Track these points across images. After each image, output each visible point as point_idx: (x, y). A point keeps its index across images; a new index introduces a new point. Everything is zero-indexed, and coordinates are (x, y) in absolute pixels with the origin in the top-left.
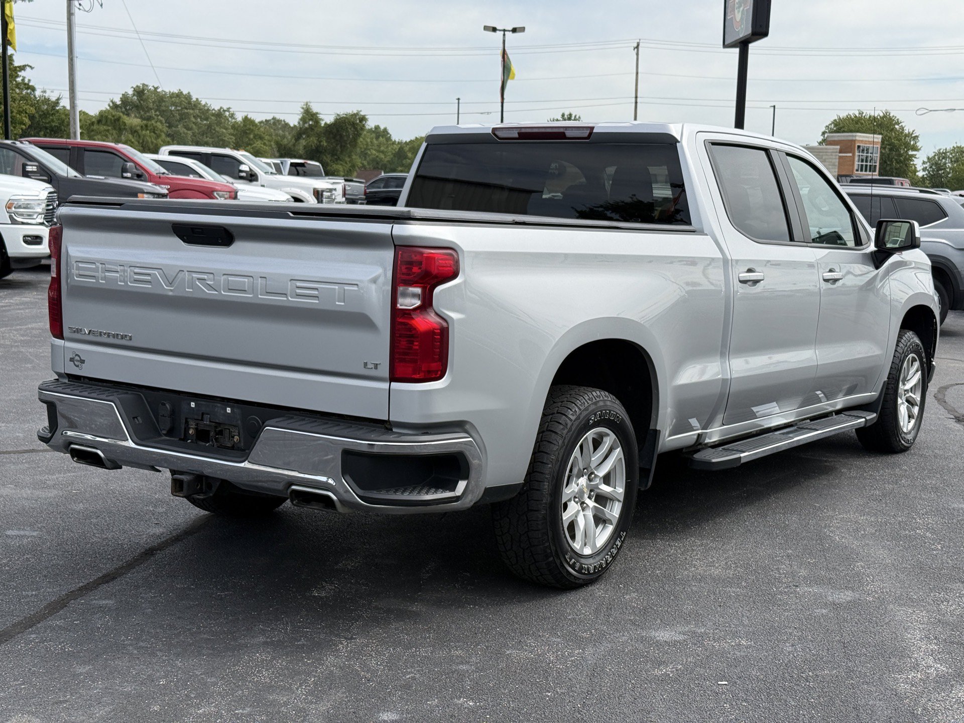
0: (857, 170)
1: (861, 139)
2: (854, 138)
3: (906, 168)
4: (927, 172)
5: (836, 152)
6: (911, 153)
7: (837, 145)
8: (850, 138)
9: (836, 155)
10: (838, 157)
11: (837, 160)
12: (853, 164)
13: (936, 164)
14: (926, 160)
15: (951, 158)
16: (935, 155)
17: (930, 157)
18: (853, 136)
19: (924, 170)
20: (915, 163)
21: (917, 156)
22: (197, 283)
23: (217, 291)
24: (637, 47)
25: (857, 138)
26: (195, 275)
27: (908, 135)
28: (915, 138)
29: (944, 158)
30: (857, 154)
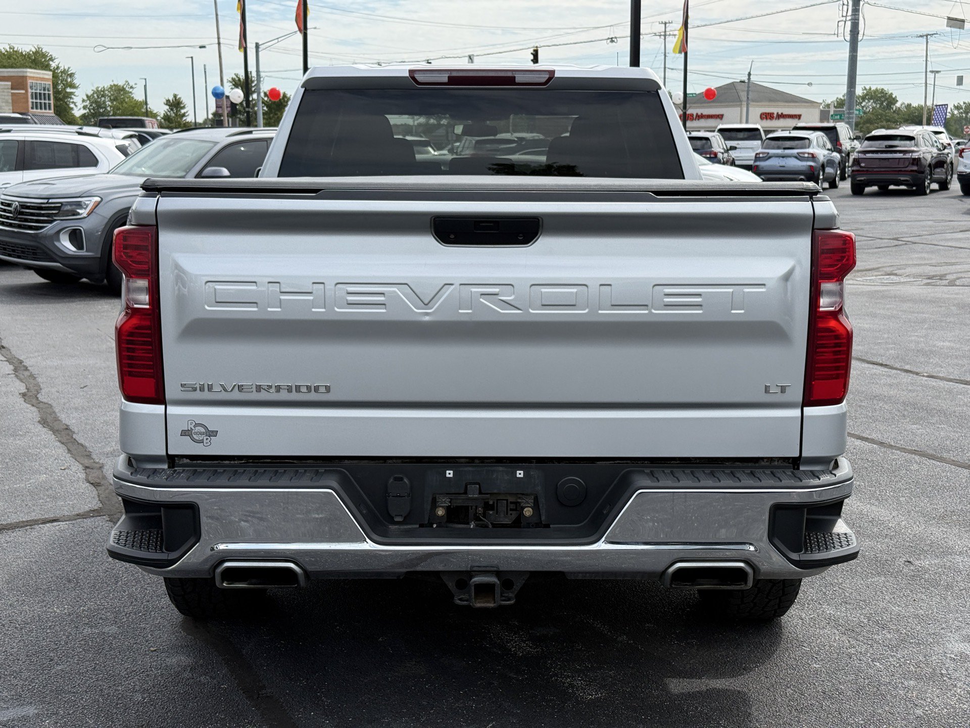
0: (32, 108)
1: (32, 75)
2: (25, 74)
3: (66, 106)
4: (88, 110)
5: (8, 89)
6: (68, 90)
7: (7, 81)
8: (21, 74)
9: (8, 92)
10: (10, 94)
11: (10, 97)
12: (27, 102)
13: (96, 102)
14: (85, 98)
15: (110, 96)
16: (93, 93)
17: (89, 95)
18: (23, 72)
19: (85, 108)
20: (75, 101)
21: (75, 94)
22: (481, 300)
23: (519, 309)
25: (28, 74)
26: (475, 289)
27: (64, 72)
28: (71, 75)
29: (103, 96)
30: (30, 90)
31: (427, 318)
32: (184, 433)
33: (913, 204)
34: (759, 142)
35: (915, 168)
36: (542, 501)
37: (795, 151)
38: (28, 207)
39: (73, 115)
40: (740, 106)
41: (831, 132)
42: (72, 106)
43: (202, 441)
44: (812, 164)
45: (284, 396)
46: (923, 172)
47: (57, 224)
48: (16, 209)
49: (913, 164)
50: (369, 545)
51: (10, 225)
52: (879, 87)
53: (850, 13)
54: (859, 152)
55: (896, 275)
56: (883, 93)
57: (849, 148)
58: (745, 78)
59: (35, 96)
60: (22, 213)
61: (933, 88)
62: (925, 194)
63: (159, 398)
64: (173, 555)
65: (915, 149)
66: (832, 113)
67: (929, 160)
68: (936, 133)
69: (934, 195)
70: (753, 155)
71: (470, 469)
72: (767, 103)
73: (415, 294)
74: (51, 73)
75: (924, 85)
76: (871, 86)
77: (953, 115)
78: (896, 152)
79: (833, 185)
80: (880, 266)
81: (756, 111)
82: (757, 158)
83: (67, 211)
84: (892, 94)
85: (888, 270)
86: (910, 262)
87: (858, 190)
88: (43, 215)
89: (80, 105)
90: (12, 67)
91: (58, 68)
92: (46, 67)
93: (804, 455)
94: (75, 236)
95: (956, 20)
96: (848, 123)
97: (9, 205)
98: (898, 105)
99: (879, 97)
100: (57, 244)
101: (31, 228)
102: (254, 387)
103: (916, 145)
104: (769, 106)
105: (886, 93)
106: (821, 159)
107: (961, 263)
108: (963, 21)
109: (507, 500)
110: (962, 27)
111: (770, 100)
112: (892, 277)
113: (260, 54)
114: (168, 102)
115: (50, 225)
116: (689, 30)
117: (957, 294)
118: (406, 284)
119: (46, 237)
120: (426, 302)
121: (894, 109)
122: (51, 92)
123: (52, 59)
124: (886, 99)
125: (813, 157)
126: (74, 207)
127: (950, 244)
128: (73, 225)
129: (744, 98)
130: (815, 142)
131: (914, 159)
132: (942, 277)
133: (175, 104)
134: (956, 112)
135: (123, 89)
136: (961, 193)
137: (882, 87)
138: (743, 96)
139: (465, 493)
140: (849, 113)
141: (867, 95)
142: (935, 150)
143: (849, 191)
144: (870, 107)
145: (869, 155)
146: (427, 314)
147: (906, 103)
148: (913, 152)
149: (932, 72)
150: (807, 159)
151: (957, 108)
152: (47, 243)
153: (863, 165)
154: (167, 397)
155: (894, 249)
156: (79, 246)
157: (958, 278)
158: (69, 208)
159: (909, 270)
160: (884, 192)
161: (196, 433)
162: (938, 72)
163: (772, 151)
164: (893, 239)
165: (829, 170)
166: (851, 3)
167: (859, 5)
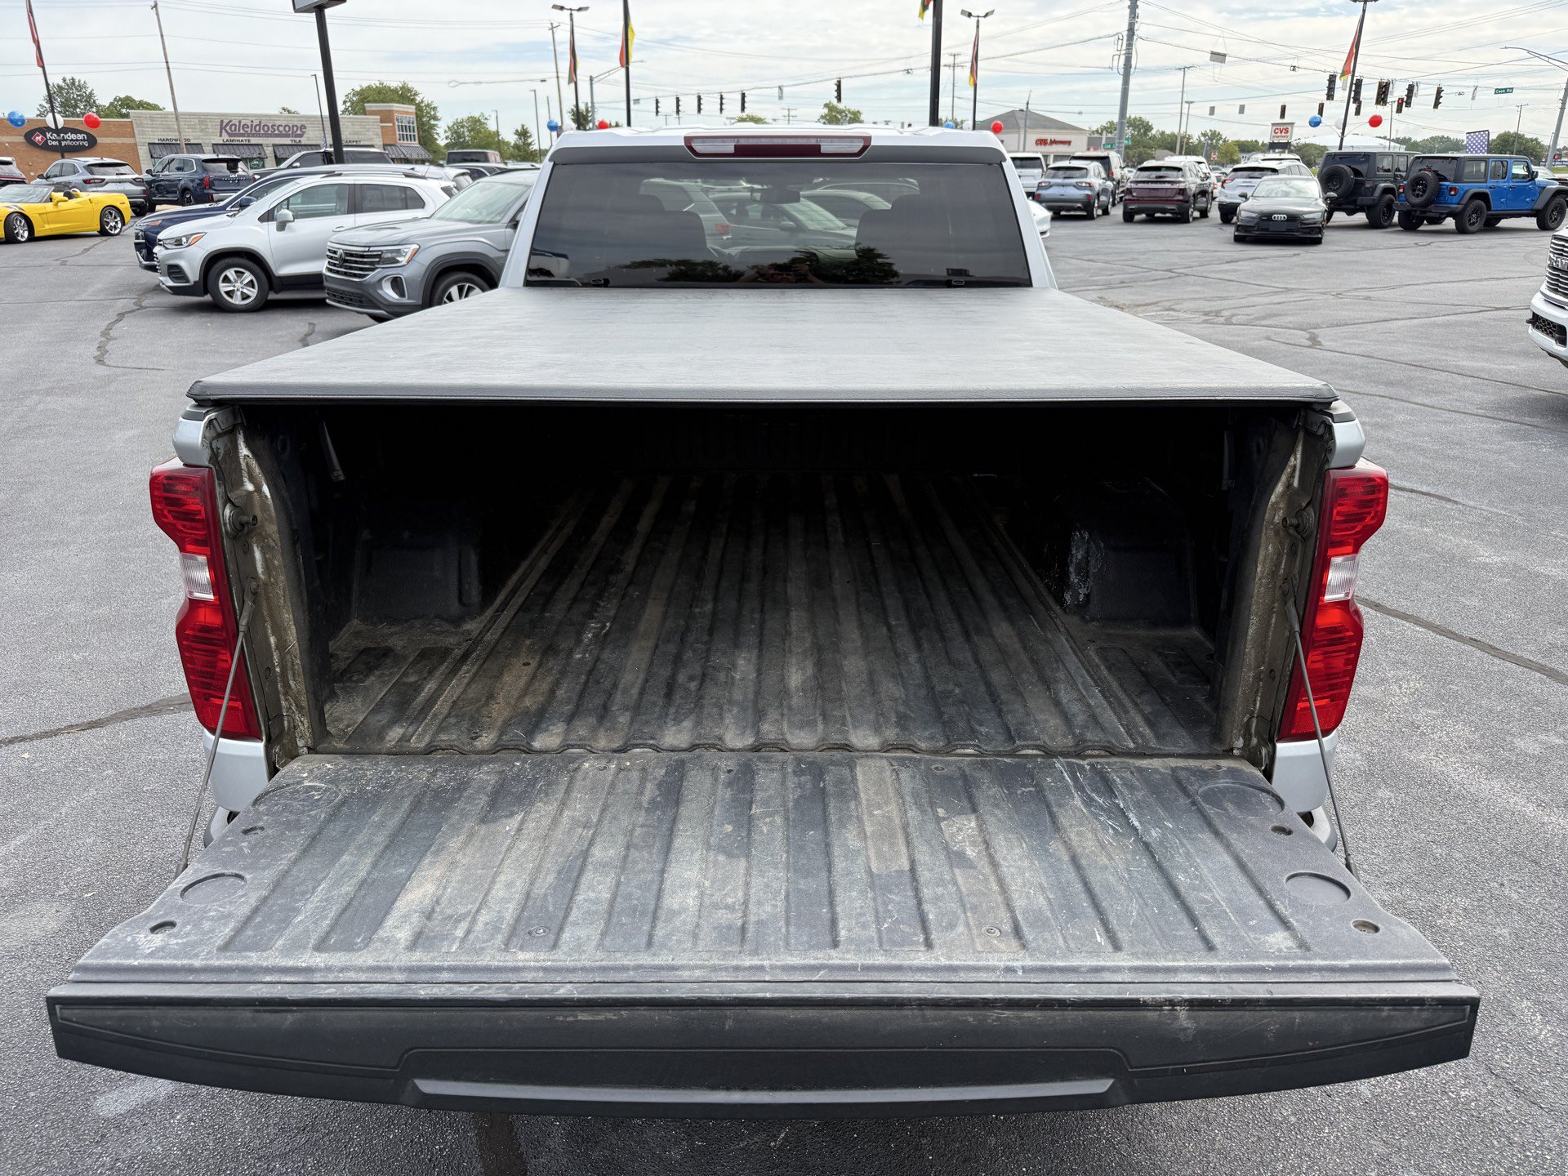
0: (400, 140)
1: (398, 109)
2: (391, 109)
3: (430, 137)
4: (450, 140)
5: (378, 122)
6: (432, 122)
7: (378, 114)
8: (389, 109)
9: (378, 125)
10: (380, 127)
11: (380, 130)
12: (395, 134)
13: (456, 132)
14: (446, 129)
15: (468, 127)
16: (454, 124)
17: (450, 126)
18: (391, 106)
19: (447, 138)
20: (437, 132)
21: (438, 125)
24: (155, 6)
25: (394, 108)
27: (428, 105)
28: (434, 109)
29: (462, 127)
30: (396, 123)
33: (1180, 233)
34: (1040, 170)
35: (1181, 198)
37: (1073, 181)
38: (351, 255)
39: (438, 145)
40: (1019, 132)
41: (1104, 161)
42: (436, 136)
44: (1089, 192)
46: (1187, 202)
47: (379, 272)
48: (341, 256)
49: (1179, 194)
51: (338, 272)
52: (1138, 116)
53: (1124, 47)
54: (1131, 182)
55: (1174, 310)
56: (1143, 121)
57: (1119, 177)
58: (1024, 108)
59: (402, 128)
60: (347, 261)
61: (1186, 118)
62: (1187, 221)
65: (1181, 179)
66: (1104, 142)
67: (1194, 189)
68: (1199, 163)
69: (1196, 224)
70: (1037, 182)
72: (1041, 130)
74: (414, 107)
75: (1179, 114)
76: (1136, 114)
77: (1200, 141)
78: (1164, 182)
79: (1106, 212)
80: (1158, 300)
81: (1033, 137)
82: (1039, 187)
83: (388, 258)
85: (1167, 304)
86: (1185, 297)
87: (1129, 217)
88: (365, 263)
89: (443, 135)
90: (383, 102)
91: (422, 102)
92: (411, 101)
94: (396, 283)
95: (1219, 54)
96: (1118, 152)
97: (335, 252)
98: (1154, 132)
99: (1141, 125)
100: (380, 292)
101: (355, 275)
103: (1183, 176)
104: (1043, 133)
106: (1097, 188)
107: (1232, 298)
108: (1225, 55)
110: (1223, 61)
111: (1045, 127)
112: (1171, 313)
113: (594, 86)
114: (517, 132)
115: (372, 273)
116: (979, 62)
117: (1238, 335)
119: (369, 285)
121: (1150, 135)
122: (415, 125)
123: (416, 94)
124: (1144, 127)
125: (1090, 186)
126: (394, 254)
127: (1218, 276)
128: (393, 272)
129: (1022, 125)
130: (1091, 173)
131: (1181, 189)
132: (1217, 313)
133: (523, 134)
134: (1203, 139)
135: (479, 120)
136: (1220, 222)
138: (1021, 123)
140: (1119, 143)
142: (1199, 181)
143: (1121, 218)
144: (1134, 134)
145: (1140, 185)
148: (1180, 182)
149: (1187, 102)
150: (1084, 188)
151: (1204, 135)
152: (371, 291)
153: (1134, 194)
155: (1169, 281)
156: (402, 294)
157: (1234, 315)
158: (389, 255)
159: (1186, 305)
160: (1152, 220)
163: (1053, 181)
164: (1167, 271)
165: (1103, 198)
166: (1125, 38)
167: (1132, 40)
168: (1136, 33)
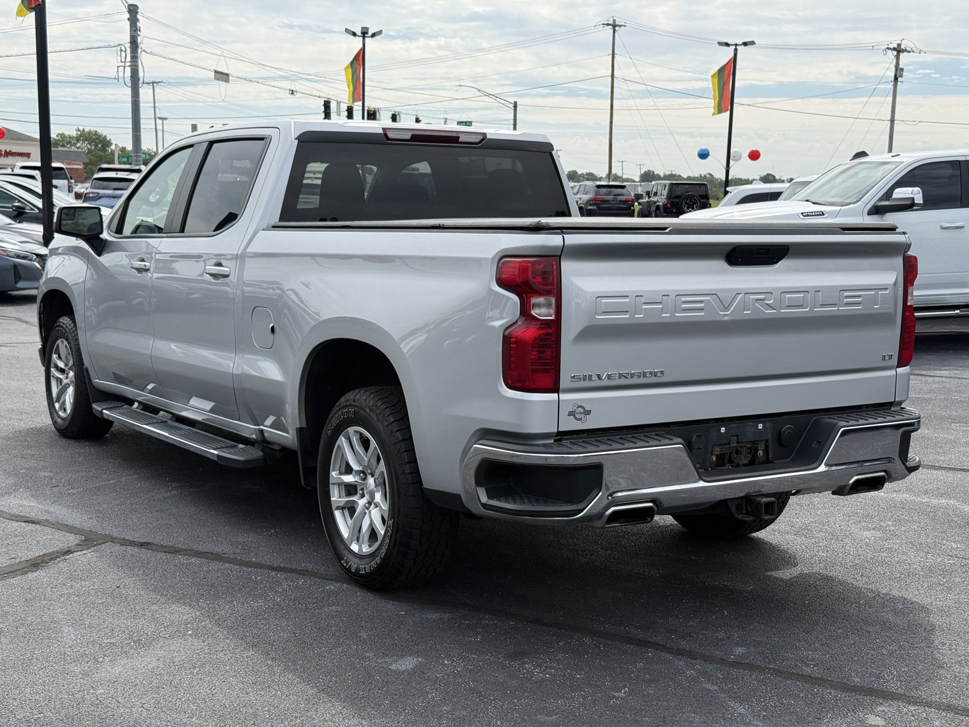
31: (726, 318)
32: (571, 414)
36: (770, 444)
43: (581, 419)
45: (636, 380)
50: (701, 484)
52: (92, 129)
53: (129, 59)
56: (97, 135)
61: (162, 134)
63: (555, 389)
64: (580, 506)
71: (734, 425)
73: (720, 300)
75: (155, 130)
76: (85, 127)
84: (105, 136)
93: (896, 400)
95: (222, 73)
98: (113, 147)
99: (93, 139)
102: (617, 375)
105: (100, 136)
108: (228, 75)
109: (746, 447)
110: (227, 81)
118: (716, 294)
120: (726, 307)
121: (110, 151)
124: (101, 141)
137: (96, 129)
139: (729, 444)
141: (81, 136)
144: (86, 148)
146: (725, 315)
147: (121, 146)
149: (160, 118)
154: (561, 387)
161: (578, 413)
162: (165, 119)
166: (129, 50)
167: (137, 52)
168: (140, 46)
